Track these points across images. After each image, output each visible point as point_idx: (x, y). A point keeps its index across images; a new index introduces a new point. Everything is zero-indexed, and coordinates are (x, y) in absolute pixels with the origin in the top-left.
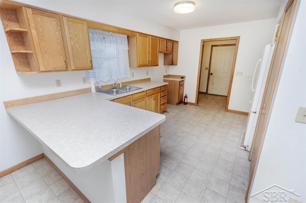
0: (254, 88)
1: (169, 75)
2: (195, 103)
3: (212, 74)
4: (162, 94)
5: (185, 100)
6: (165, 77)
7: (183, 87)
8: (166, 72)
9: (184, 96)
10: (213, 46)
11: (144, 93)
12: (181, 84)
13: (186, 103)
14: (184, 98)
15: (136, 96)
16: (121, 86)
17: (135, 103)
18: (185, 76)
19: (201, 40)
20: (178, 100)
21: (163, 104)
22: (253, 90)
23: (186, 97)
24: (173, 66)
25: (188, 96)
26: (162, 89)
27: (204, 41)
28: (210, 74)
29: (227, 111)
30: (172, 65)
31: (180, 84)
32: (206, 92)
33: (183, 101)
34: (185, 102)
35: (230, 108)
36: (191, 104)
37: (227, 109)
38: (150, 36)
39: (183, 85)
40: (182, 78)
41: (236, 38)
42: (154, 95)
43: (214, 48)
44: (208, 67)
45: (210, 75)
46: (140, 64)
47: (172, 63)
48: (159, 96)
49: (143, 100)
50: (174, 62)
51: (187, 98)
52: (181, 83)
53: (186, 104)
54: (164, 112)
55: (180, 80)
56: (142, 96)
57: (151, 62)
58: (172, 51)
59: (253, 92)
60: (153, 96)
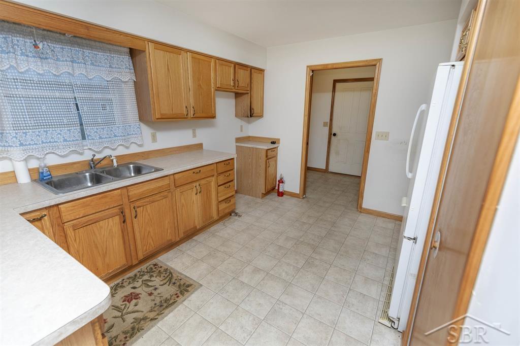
0: (411, 171)
1: (249, 137)
2: (299, 193)
3: (335, 135)
4: (222, 179)
5: (281, 187)
6: (238, 140)
7: (276, 161)
8: (242, 131)
9: (278, 179)
10: (335, 81)
11: (166, 182)
12: (270, 156)
13: (281, 194)
14: (277, 183)
15: (138, 191)
16: (115, 164)
17: (138, 207)
18: (279, 140)
19: (307, 66)
20: (264, 187)
21: (225, 199)
22: (410, 175)
23: (281, 181)
24: (252, 118)
25: (285, 179)
26: (222, 168)
27: (313, 68)
28: (332, 135)
29: (360, 212)
30: (251, 116)
31: (267, 156)
32: (325, 168)
33: (277, 188)
34: (281, 190)
35: (365, 205)
36: (293, 195)
37: (361, 208)
38: (188, 53)
39: (275, 157)
40: (273, 143)
41: (374, 63)
42: (197, 184)
43: (338, 85)
44: (329, 121)
45: (333, 137)
46: (161, 114)
47: (251, 113)
48: (213, 184)
49: (165, 197)
50: (256, 111)
51: (283, 182)
52: (270, 153)
53: (282, 196)
54: (231, 215)
55: (266, 148)
56: (160, 187)
57: (194, 111)
58: (249, 89)
59: (410, 179)
60: (194, 184)
